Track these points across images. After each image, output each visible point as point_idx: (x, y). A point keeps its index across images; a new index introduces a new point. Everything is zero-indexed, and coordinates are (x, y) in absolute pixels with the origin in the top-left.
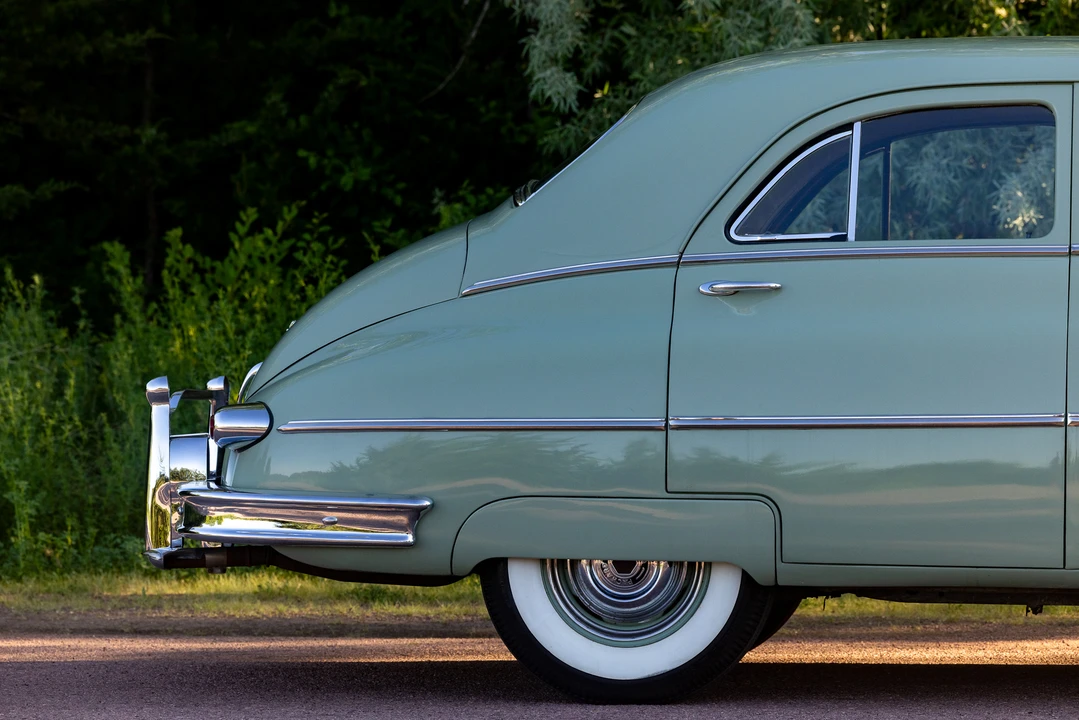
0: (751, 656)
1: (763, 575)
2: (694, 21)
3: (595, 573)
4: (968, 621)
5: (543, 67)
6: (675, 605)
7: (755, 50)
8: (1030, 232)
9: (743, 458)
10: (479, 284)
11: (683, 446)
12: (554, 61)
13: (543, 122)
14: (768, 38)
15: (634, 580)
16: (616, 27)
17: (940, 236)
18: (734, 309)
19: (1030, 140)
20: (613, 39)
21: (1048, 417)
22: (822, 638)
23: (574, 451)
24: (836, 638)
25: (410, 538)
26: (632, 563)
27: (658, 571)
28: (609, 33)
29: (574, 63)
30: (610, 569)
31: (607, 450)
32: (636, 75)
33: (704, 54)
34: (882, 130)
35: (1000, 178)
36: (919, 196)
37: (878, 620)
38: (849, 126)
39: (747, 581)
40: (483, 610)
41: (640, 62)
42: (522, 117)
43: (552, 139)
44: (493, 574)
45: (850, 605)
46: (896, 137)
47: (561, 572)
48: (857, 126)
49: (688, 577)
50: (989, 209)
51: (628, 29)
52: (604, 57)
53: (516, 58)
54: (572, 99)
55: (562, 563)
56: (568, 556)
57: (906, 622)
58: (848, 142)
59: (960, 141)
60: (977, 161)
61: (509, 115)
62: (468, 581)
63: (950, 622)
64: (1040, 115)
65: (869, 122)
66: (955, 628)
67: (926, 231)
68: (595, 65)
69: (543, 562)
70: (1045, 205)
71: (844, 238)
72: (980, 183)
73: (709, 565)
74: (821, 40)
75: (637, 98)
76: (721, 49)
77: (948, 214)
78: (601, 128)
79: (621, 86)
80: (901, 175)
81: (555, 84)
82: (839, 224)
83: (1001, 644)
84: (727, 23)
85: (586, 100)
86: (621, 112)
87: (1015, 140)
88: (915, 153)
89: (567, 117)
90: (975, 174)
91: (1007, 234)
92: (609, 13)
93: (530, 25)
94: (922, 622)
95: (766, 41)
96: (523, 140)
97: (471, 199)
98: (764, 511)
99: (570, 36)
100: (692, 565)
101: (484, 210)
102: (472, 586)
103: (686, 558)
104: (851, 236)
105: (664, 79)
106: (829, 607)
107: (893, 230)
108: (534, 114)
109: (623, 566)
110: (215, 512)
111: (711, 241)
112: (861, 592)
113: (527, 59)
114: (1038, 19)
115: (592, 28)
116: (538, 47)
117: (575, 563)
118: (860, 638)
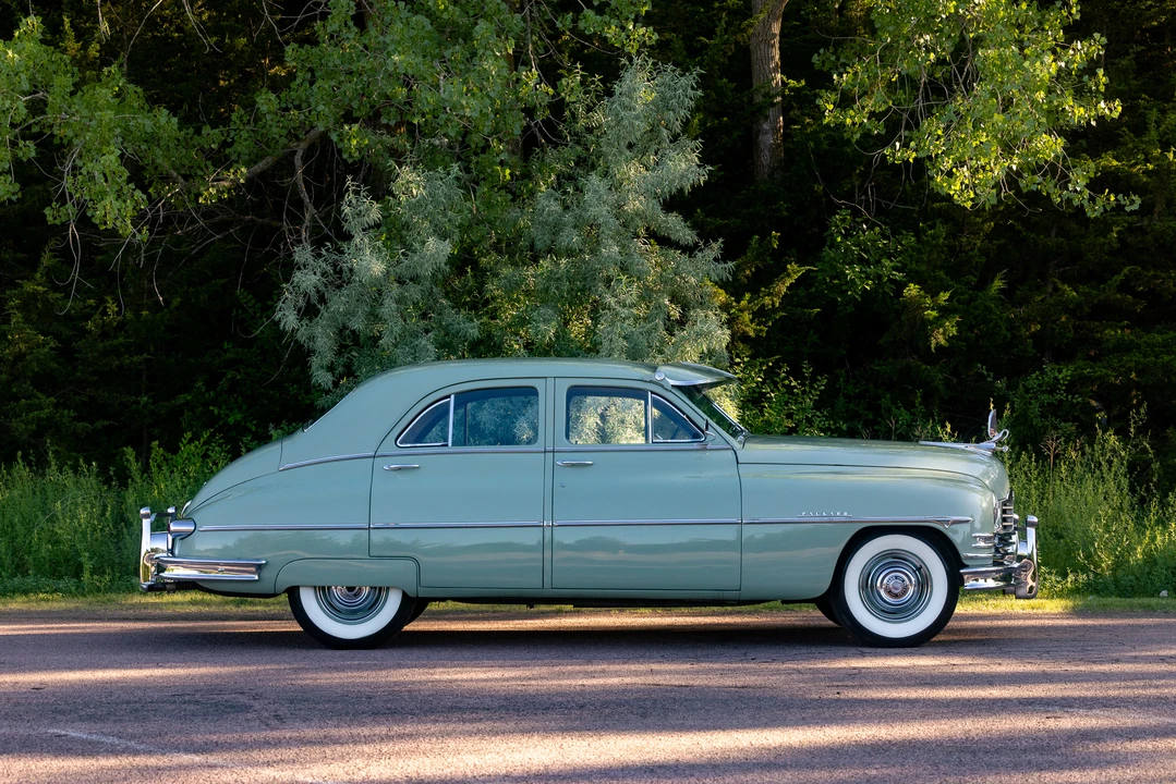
0: (407, 628)
1: (412, 594)
2: (383, 350)
3: (338, 592)
4: (502, 611)
5: (317, 370)
6: (373, 606)
7: (410, 363)
8: (530, 442)
9: (403, 541)
10: (287, 466)
11: (377, 536)
12: (322, 367)
13: (316, 394)
14: (416, 359)
15: (355, 595)
16: (349, 353)
17: (490, 444)
18: (399, 476)
19: (529, 402)
20: (348, 358)
21: (536, 523)
22: (438, 620)
23: (330, 538)
24: (444, 619)
25: (257, 578)
26: (354, 588)
27: (366, 591)
28: (346, 355)
29: (331, 368)
30: (344, 590)
31: (344, 538)
32: (358, 373)
33: (388, 364)
34: (463, 398)
35: (516, 418)
36: (482, 426)
37: (463, 611)
38: (449, 397)
39: (405, 596)
40: (289, 609)
41: (359, 368)
42: (308, 392)
43: (320, 402)
44: (293, 593)
45: (450, 605)
46: (472, 401)
47: (323, 591)
48: (452, 396)
49: (379, 594)
50: (512, 431)
51: (354, 353)
52: (344, 366)
53: (306, 366)
54: (330, 384)
55: (323, 588)
56: (326, 585)
57: (475, 612)
58: (448, 403)
59: (500, 403)
60: (506, 411)
61: (303, 391)
62: (283, 595)
63: (494, 612)
64: (532, 391)
65: (458, 395)
66: (496, 615)
67: (484, 441)
68: (341, 369)
69: (315, 587)
70: (535, 429)
71: (447, 445)
72: (508, 420)
73: (388, 588)
74: (438, 359)
75: (357, 384)
76: (395, 362)
77: (494, 434)
78: (342, 396)
79: (351, 378)
80: (474, 417)
81: (322, 378)
82: (446, 440)
83: (516, 622)
84: (398, 351)
85: (336, 384)
86: (351, 389)
87: (523, 402)
88: (480, 407)
89: (328, 392)
90: (505, 417)
91: (519, 443)
92: (346, 347)
93: (311, 352)
94: (482, 612)
95: (414, 358)
96: (308, 402)
97: (286, 428)
98: (412, 564)
99: (329, 357)
100: (380, 588)
101: (290, 433)
102: (284, 598)
103: (378, 585)
104: (450, 444)
105: (371, 374)
106: (442, 606)
107: (469, 441)
108: (313, 391)
109: (350, 589)
110: (170, 566)
111: (389, 447)
112: (454, 599)
113: (310, 367)
114: (532, 350)
115: (339, 353)
116: (315, 361)
117: (329, 588)
118: (455, 619)
